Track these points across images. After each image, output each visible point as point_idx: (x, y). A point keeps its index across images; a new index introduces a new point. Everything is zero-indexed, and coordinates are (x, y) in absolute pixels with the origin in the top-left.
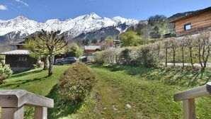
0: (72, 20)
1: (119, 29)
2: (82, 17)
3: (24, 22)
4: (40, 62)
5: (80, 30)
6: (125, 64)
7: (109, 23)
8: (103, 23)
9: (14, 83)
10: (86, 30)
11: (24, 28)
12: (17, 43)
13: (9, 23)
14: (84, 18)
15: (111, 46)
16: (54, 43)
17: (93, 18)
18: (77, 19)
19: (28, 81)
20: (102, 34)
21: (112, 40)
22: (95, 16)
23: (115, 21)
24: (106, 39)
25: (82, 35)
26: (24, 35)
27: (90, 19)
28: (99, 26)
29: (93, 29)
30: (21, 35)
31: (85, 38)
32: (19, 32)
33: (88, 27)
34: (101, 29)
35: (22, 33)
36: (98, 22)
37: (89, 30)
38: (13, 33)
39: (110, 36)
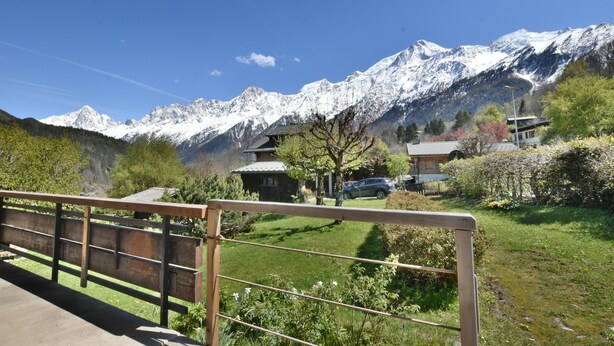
0: (362, 76)
1: (527, 76)
2: (390, 60)
3: (259, 99)
4: (304, 189)
5: (386, 99)
6: (573, 202)
7: (480, 60)
8: (458, 67)
9: (269, 232)
10: (405, 96)
11: (258, 112)
12: (255, 147)
13: (233, 105)
14: (395, 63)
15: (499, 139)
16: (343, 143)
17: (424, 57)
18: (374, 68)
19: (294, 231)
20: (458, 103)
21: (501, 118)
22: (430, 48)
23: (508, 50)
24: (478, 117)
25: (395, 112)
26: (259, 127)
27: (416, 61)
28: (447, 78)
29: (424, 89)
30: (254, 129)
31: (402, 120)
32: (251, 122)
33: (408, 86)
34: (455, 86)
35: (256, 123)
36: (443, 67)
37: (412, 96)
38: (240, 126)
39: (490, 106)
